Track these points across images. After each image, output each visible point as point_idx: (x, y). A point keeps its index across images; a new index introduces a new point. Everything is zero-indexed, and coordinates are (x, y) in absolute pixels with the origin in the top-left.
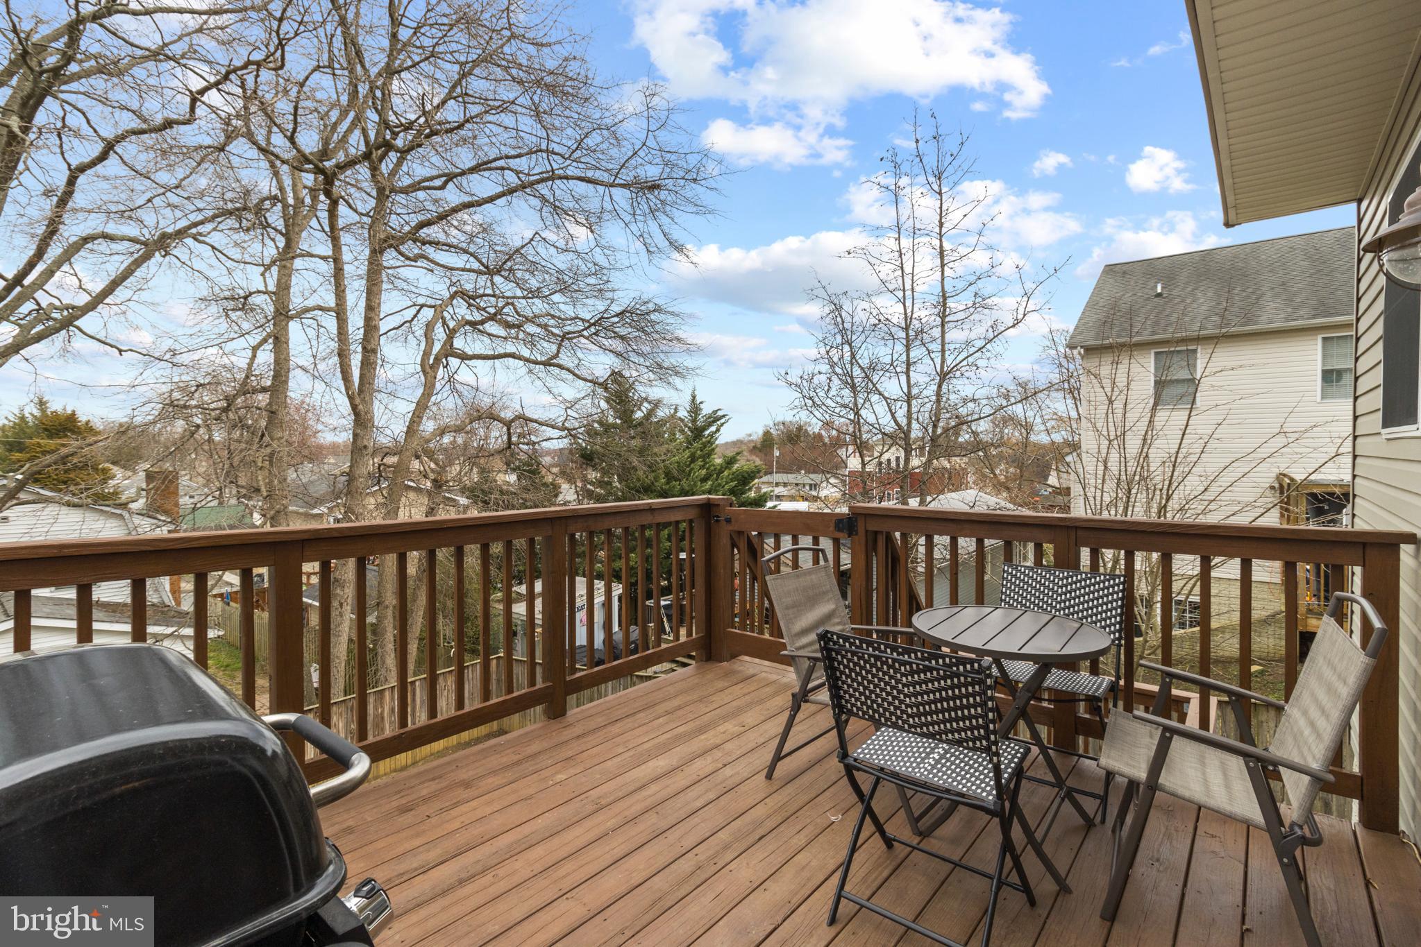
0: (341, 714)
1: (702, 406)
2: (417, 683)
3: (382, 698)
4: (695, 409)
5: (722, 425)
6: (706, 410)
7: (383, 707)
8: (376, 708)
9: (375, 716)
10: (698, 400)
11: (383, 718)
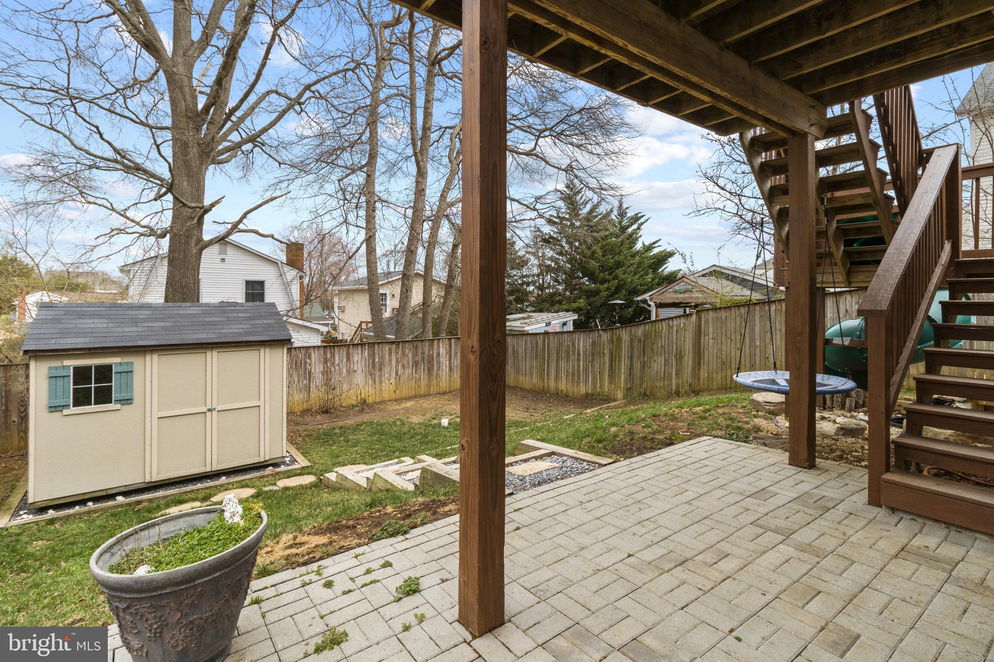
0: (410, 349)
1: (627, 211)
2: (453, 340)
3: (433, 345)
4: (622, 213)
5: (642, 224)
6: (630, 214)
7: (433, 351)
8: (429, 349)
9: (429, 355)
10: (625, 206)
11: (433, 358)
